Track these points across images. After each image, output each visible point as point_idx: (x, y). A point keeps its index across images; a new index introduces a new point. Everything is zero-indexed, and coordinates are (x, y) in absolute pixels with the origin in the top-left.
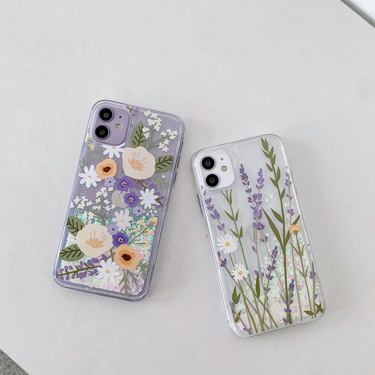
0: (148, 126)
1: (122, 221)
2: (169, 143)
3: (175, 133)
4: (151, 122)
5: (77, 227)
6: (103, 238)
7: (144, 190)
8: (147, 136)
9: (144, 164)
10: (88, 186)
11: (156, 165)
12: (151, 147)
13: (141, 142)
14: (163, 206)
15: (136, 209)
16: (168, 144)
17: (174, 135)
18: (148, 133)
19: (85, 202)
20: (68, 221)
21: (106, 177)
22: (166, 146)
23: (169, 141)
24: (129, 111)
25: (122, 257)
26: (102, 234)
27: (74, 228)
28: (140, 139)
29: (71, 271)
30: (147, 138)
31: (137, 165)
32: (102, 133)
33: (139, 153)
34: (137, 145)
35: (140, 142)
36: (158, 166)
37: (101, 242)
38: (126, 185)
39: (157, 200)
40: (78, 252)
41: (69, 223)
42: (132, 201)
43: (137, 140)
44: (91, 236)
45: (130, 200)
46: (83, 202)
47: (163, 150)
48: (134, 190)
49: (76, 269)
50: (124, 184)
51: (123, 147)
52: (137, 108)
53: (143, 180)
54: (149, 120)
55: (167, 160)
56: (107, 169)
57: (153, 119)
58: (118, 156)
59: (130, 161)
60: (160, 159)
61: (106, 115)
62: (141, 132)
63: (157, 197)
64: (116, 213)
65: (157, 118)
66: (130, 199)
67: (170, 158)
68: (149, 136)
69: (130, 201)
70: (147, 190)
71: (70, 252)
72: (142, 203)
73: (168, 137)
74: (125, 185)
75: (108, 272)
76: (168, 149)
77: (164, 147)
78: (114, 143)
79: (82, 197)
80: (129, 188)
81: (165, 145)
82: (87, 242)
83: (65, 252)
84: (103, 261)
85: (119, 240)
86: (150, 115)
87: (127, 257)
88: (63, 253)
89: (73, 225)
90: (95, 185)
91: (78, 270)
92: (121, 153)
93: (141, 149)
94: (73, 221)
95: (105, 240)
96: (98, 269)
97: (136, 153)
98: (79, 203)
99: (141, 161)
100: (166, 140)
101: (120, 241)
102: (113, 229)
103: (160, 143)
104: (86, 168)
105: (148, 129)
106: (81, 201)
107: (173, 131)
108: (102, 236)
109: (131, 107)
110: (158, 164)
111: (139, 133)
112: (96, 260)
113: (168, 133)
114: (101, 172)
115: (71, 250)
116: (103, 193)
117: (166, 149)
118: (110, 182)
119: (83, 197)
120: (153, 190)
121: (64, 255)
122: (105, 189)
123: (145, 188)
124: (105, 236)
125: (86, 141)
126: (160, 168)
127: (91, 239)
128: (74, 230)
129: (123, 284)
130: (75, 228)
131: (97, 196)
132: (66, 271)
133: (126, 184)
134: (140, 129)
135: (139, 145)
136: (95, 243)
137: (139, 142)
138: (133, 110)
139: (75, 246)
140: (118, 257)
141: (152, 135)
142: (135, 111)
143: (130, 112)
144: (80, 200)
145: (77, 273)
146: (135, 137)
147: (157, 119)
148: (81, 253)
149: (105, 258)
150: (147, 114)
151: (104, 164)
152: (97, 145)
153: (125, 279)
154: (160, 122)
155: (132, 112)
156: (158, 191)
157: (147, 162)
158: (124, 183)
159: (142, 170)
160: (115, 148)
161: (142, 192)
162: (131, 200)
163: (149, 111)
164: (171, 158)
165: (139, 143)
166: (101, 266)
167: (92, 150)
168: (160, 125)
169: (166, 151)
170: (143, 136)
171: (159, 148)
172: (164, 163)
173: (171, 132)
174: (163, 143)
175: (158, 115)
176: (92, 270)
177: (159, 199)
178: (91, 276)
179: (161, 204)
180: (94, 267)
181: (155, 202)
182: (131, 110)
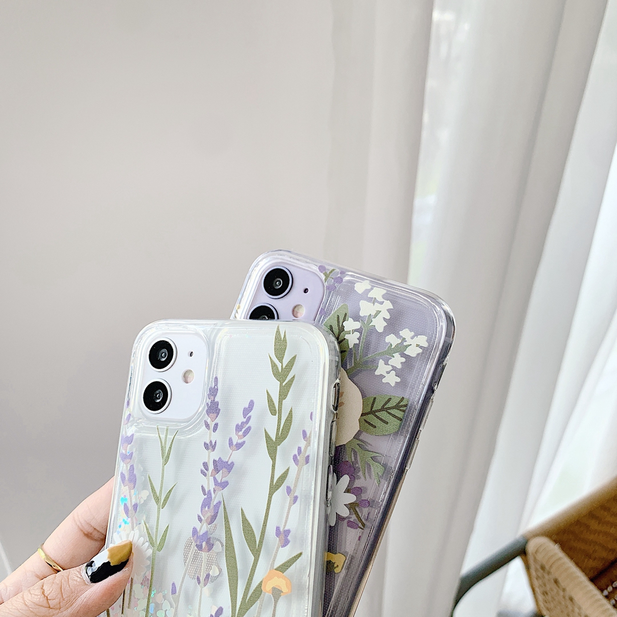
0: (357, 318)
2: (401, 363)
3: (422, 340)
4: (366, 309)
8: (353, 340)
11: (362, 415)
12: (359, 367)
14: (363, 525)
16: (399, 366)
17: (417, 345)
18: (357, 334)
22: (393, 373)
23: (403, 360)
24: (324, 277)
30: (351, 346)
36: (364, 417)
39: (352, 507)
47: (384, 381)
52: (343, 271)
54: (363, 304)
55: (390, 408)
57: (374, 301)
60: (373, 403)
62: (342, 329)
63: (352, 498)
65: (383, 300)
67: (399, 403)
68: (357, 342)
73: (401, 349)
76: (398, 380)
77: (388, 373)
81: (391, 368)
86: (368, 291)
100: (397, 355)
103: (381, 360)
105: (357, 325)
107: (416, 335)
109: (329, 269)
110: (368, 414)
111: (336, 331)
113: (404, 340)
117: (392, 379)
120: (346, 480)
126: (372, 425)
134: (338, 322)
138: (332, 275)
141: (363, 339)
142: (336, 280)
143: (326, 280)
147: (382, 303)
150: (361, 287)
154: (388, 310)
155: (330, 282)
156: (357, 484)
157: (342, 404)
163: (368, 281)
164: (401, 404)
168: (388, 317)
169: (393, 384)
170: (345, 339)
171: (377, 373)
172: (384, 415)
173: (412, 338)
174: (387, 364)
175: (385, 292)
177: (358, 505)
179: (360, 521)
181: (345, 512)
182: (327, 276)
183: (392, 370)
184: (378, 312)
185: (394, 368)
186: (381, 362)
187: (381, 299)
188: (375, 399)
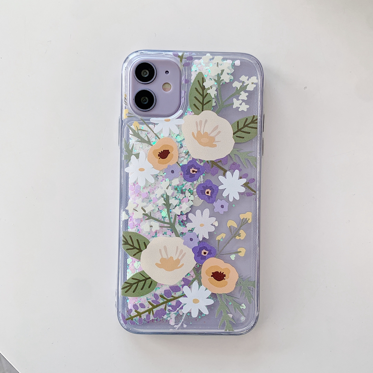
1: (202, 225)
2: (247, 97)
3: (254, 79)
5: (139, 246)
6: (180, 254)
7: (224, 175)
8: (213, 92)
9: (216, 135)
10: (142, 183)
11: (234, 134)
12: (222, 107)
13: (206, 104)
14: (255, 192)
15: (217, 204)
16: (246, 99)
17: (252, 83)
18: (214, 88)
19: (143, 208)
20: (124, 240)
21: (165, 166)
22: (244, 103)
23: (247, 94)
24: (179, 59)
25: (212, 276)
26: (177, 250)
27: (135, 248)
28: (203, 100)
29: (144, 310)
30: (213, 96)
31: (207, 140)
32: (145, 101)
33: (206, 121)
34: (201, 109)
35: (204, 103)
36: (237, 134)
37: (178, 261)
38: (196, 172)
39: (246, 185)
40: (148, 282)
41: (126, 243)
42: (209, 195)
43: (199, 101)
44: (162, 256)
45: (206, 192)
46: (139, 209)
47: (240, 110)
48: (210, 177)
49: (151, 307)
50: (193, 171)
51: (181, 117)
52: (190, 53)
53: (220, 161)
55: (248, 124)
56: (164, 154)
57: (218, 64)
58: (176, 131)
59: (196, 135)
60: (238, 125)
61: (146, 74)
62: (203, 88)
63: (244, 181)
64: (191, 216)
66: (207, 191)
68: (216, 93)
69: (206, 194)
70: (228, 173)
71: (135, 283)
72: (225, 194)
73: (243, 88)
75: (196, 301)
76: (248, 106)
77: (241, 104)
78: (166, 113)
79: (137, 202)
80: (202, 176)
82: (157, 264)
83: (128, 285)
84: (186, 287)
85: (203, 254)
86: (211, 60)
87: (219, 276)
88: (126, 287)
90: (152, 180)
91: (154, 307)
92: (179, 126)
93: (208, 115)
94: (131, 239)
95: (182, 257)
96: (181, 300)
98: (135, 210)
99: (211, 133)
100: (242, 93)
102: (191, 240)
103: (234, 99)
104: (133, 159)
105: (213, 82)
106: (136, 207)
107: (250, 77)
108: (176, 252)
109: (180, 54)
110: (237, 132)
111: (201, 91)
112: (176, 288)
113: (243, 82)
114: (157, 159)
115: (138, 280)
116: (166, 190)
117: (244, 107)
118: (173, 172)
119: (139, 201)
120: (237, 172)
121: (128, 290)
122: (168, 183)
123: (225, 171)
124: (182, 251)
125: (124, 117)
126: (241, 137)
127: (162, 260)
128: (136, 251)
130: (137, 249)
131: (158, 196)
132: (136, 311)
133: (196, 170)
134: (200, 84)
135: (203, 108)
136: (168, 264)
137: (203, 104)
138: (184, 57)
139: (142, 274)
140: (206, 276)
141: (219, 90)
142: (187, 59)
143: (181, 61)
145: (153, 311)
146: (195, 97)
147: (223, 65)
148: (152, 282)
149: (187, 282)
150: (206, 59)
151: (159, 146)
152: (142, 122)
153: (223, 307)
154: (228, 68)
155: (184, 61)
156: (244, 172)
157: (219, 132)
158: (193, 169)
159: (215, 146)
160: (170, 120)
161: (221, 178)
162: (208, 193)
163: (208, 55)
164: (254, 120)
166: (184, 296)
167: (136, 130)
168: (229, 72)
169: (246, 110)
170: (208, 93)
171: (234, 107)
172: (246, 129)
173: (248, 80)
174: (238, 100)
175: (222, 57)
176: (174, 303)
177: (248, 183)
178: (174, 311)
179: (253, 190)
180: (175, 298)
181: (243, 190)
182: (181, 58)
183: (242, 102)
184: (223, 71)
185: (243, 101)
186: (235, 100)
188: (238, 122)
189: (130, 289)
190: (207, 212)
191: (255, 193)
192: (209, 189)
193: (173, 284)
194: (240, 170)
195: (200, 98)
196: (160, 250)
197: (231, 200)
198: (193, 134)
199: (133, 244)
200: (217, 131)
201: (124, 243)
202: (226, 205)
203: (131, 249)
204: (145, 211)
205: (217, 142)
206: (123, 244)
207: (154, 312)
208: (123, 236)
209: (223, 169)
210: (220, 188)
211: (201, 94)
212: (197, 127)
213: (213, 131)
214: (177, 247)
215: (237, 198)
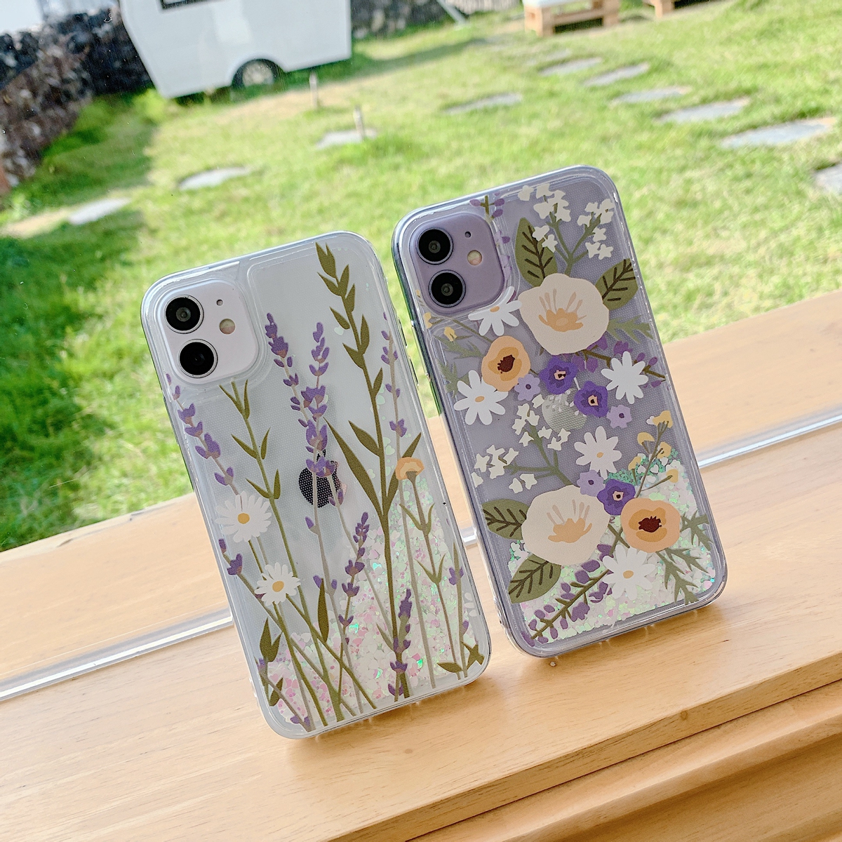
0: (542, 223)
1: (600, 455)
2: (605, 234)
3: (607, 204)
4: (543, 210)
5: (514, 518)
6: (581, 511)
7: (609, 366)
8: (551, 244)
9: (577, 309)
10: (487, 420)
11: (603, 297)
12: (573, 263)
13: (546, 265)
14: (664, 377)
15: (612, 415)
16: (604, 238)
17: (607, 211)
18: (551, 237)
19: (501, 458)
20: (488, 517)
21: (514, 382)
22: (603, 246)
23: (604, 230)
24: (482, 209)
25: (640, 528)
26: (574, 506)
27: (508, 524)
28: (540, 261)
29: (554, 614)
30: (553, 250)
31: (565, 320)
32: (448, 290)
33: (555, 292)
34: (541, 276)
35: (544, 265)
36: (607, 297)
37: (581, 522)
38: (564, 375)
39: (646, 371)
40: (547, 569)
41: (491, 521)
42: (596, 404)
43: (534, 264)
44: (554, 522)
45: (589, 402)
46: (495, 461)
47: (601, 258)
48: (588, 377)
49: (562, 606)
50: (560, 376)
51: (514, 297)
52: (497, 193)
53: (595, 345)
54: (537, 207)
55: (621, 276)
56: (506, 364)
57: (545, 198)
58: (514, 322)
59: (545, 318)
60: (605, 282)
61: (435, 247)
62: (535, 241)
63: (642, 365)
64: (578, 446)
65: (552, 193)
66: (590, 399)
67: (625, 265)
68: (556, 243)
69: (592, 405)
70: (614, 361)
71: (526, 579)
72: (619, 396)
73: (596, 222)
74: (563, 377)
75: (628, 574)
76: (611, 249)
77: (599, 249)
78: (486, 299)
79: (488, 451)
80: (575, 379)
81: (599, 244)
82: (551, 538)
83: (517, 584)
84: (606, 558)
85: (615, 498)
86: (533, 196)
87: (650, 525)
88: (516, 588)
89: (502, 520)
90: (501, 411)
91: (568, 605)
92: (517, 314)
93: (555, 281)
94: (498, 511)
95: (586, 514)
96: (605, 579)
97: (547, 295)
98: (489, 465)
99: (568, 307)
100: (596, 230)
101: (619, 500)
102: (591, 482)
103: (586, 244)
104: (461, 385)
105: (546, 228)
106: (490, 460)
107: (600, 203)
108: (575, 510)
109: (482, 199)
110: (607, 293)
111: (531, 247)
112: (592, 565)
113: (593, 214)
114: (498, 375)
115: (529, 571)
116: (528, 418)
117: (606, 252)
118: (528, 387)
119: (491, 450)
120: (627, 355)
121: (520, 592)
122: (526, 406)
123: (609, 360)
124: (582, 505)
125: (427, 326)
126: (616, 299)
127: (557, 528)
128: (512, 527)
129: (673, 581)
130: (511, 523)
131: (518, 433)
132: (542, 620)
133: (564, 373)
134: (528, 238)
135: (543, 273)
136: (568, 532)
137: (542, 267)
138: (489, 203)
139: (533, 559)
140: (632, 533)
141: (559, 237)
142: (495, 204)
143: (487, 211)
144: (487, 458)
145: (568, 612)
146: (527, 260)
147: (553, 196)
148: (552, 567)
149: (606, 550)
150: (524, 195)
151: (495, 355)
152: (456, 324)
153: (671, 570)
154: (562, 198)
155: (493, 209)
156: (638, 352)
157: (581, 302)
158: (558, 372)
159: (581, 325)
160: (498, 308)
161: (605, 372)
162: (593, 402)
163: (525, 187)
164: (627, 266)
165: (543, 271)
166: (608, 572)
167: (451, 340)
168: (567, 204)
169: (610, 256)
170: (544, 248)
171: (591, 255)
172: (619, 285)
173: (598, 208)
174: (593, 243)
175: (549, 184)
176: (595, 588)
177: (649, 366)
178: (599, 601)
179: (660, 376)
180: (596, 580)
181: (645, 379)
182: (485, 204)
183: (601, 245)
184: (556, 206)
185: (602, 242)
186: (588, 245)
187: (551, 193)
188: (604, 277)
189: (522, 588)
190: (601, 431)
191: (664, 379)
192: (593, 396)
193: (585, 560)
194: (630, 351)
195: (535, 259)
196: (548, 514)
197: (631, 401)
198: (541, 317)
199: (503, 518)
200: (576, 301)
201: (489, 521)
202: (627, 412)
203: (503, 527)
204: (505, 462)
205: (582, 318)
206: (488, 524)
207: (571, 613)
208: (485, 511)
209: (603, 357)
210: (609, 388)
211: (532, 252)
212: (544, 305)
213: (569, 305)
214: (574, 502)
215: (641, 395)
